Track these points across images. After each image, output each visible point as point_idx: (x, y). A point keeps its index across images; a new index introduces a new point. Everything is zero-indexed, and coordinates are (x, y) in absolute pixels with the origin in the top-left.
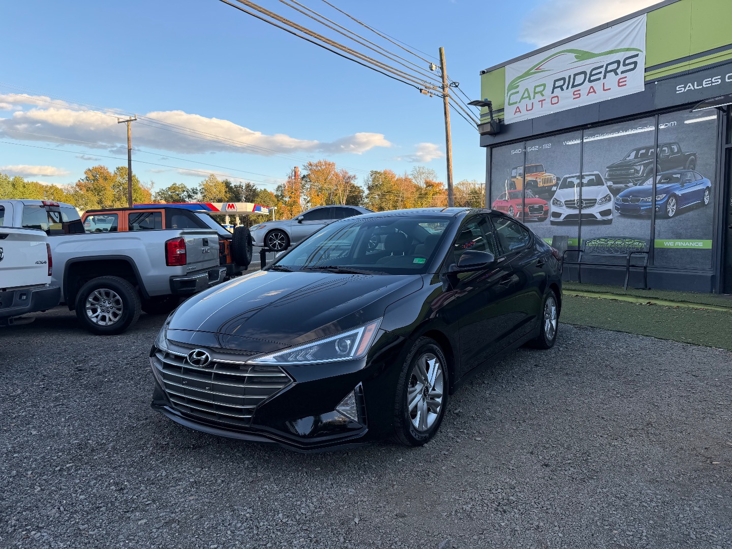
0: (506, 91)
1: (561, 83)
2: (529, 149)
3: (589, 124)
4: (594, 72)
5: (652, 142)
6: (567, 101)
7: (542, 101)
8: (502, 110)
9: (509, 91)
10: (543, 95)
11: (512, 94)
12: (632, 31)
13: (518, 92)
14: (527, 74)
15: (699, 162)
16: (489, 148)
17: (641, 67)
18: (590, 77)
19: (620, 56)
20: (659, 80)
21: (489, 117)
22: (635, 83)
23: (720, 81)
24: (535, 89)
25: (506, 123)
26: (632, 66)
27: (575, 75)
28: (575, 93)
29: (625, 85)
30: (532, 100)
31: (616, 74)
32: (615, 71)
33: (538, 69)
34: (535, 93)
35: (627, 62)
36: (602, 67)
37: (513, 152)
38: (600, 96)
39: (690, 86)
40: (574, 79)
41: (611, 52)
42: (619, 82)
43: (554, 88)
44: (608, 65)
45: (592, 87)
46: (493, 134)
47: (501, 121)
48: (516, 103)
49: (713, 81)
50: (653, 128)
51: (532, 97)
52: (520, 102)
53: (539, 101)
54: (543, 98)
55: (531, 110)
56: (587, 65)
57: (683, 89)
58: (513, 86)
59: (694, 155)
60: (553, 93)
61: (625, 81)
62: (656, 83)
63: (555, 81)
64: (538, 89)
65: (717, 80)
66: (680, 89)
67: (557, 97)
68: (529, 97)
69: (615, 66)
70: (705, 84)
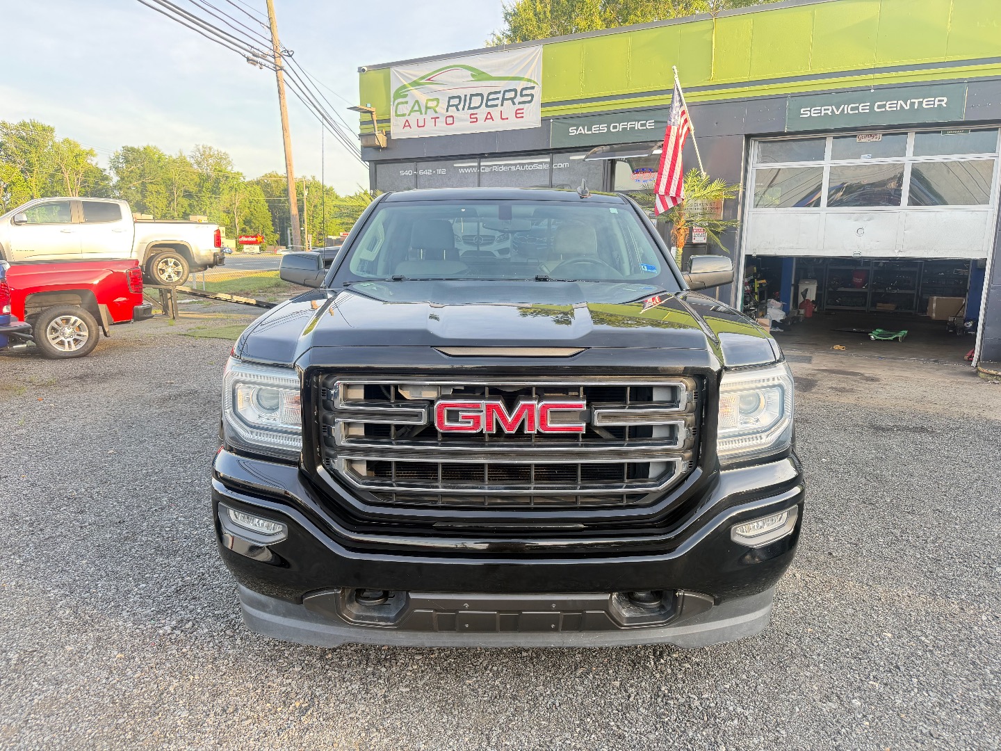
0: (392, 99)
1: (456, 101)
2: (420, 172)
3: (487, 154)
4: (491, 97)
5: (548, 183)
6: (463, 125)
7: (436, 118)
8: (388, 121)
9: (395, 99)
10: (436, 112)
11: (398, 104)
12: (532, 61)
13: (407, 103)
14: (416, 84)
16: (373, 165)
19: (519, 86)
20: (554, 118)
21: (372, 126)
22: (532, 118)
23: (606, 129)
24: (427, 103)
25: (393, 137)
26: (529, 98)
27: (472, 95)
29: (523, 117)
30: (424, 116)
31: (514, 103)
32: (512, 99)
33: (429, 79)
34: (427, 108)
35: (525, 92)
37: (402, 173)
38: (497, 125)
39: (582, 130)
41: (508, 78)
42: (516, 114)
43: (449, 106)
45: (489, 113)
50: (549, 166)
52: (409, 115)
53: (432, 118)
54: (436, 115)
55: (424, 126)
56: (484, 88)
57: (575, 131)
58: (402, 92)
60: (447, 111)
61: (523, 113)
62: (551, 121)
63: (450, 98)
64: (431, 104)
65: (603, 128)
67: (452, 116)
68: (420, 110)
69: (512, 94)
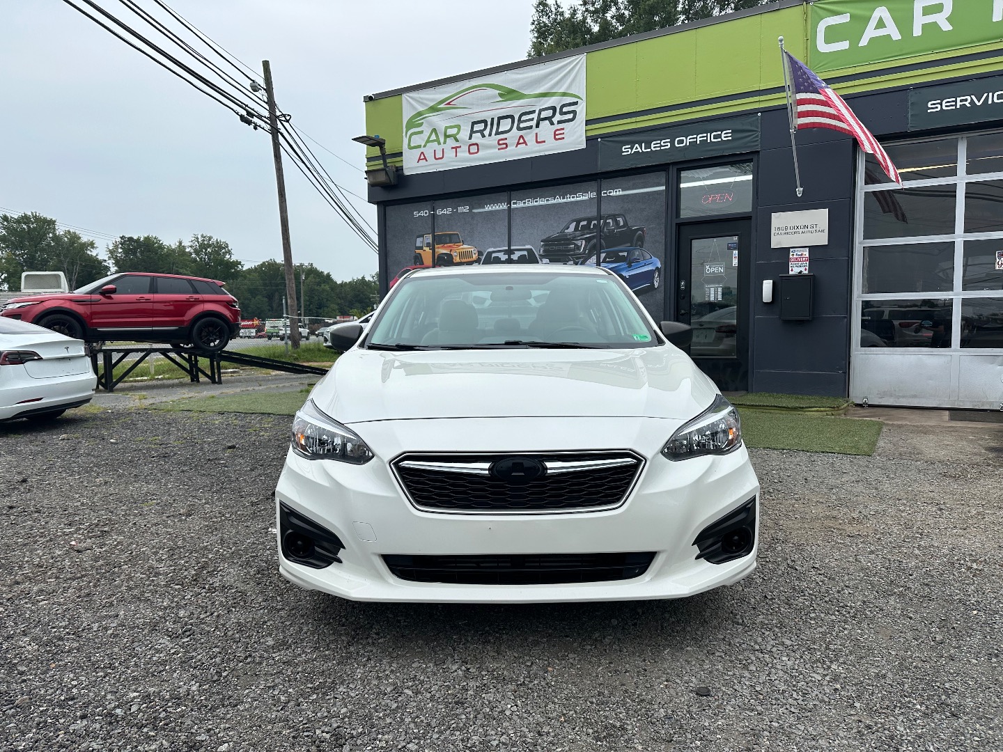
0: (404, 129)
1: (481, 126)
2: (439, 212)
3: (519, 184)
4: (523, 118)
5: (594, 213)
6: (489, 153)
7: (456, 148)
8: (400, 154)
9: (408, 129)
10: (457, 141)
11: (414, 134)
12: (570, 71)
13: (421, 132)
14: (433, 109)
15: (647, 238)
16: (381, 206)
17: (581, 118)
18: (519, 123)
19: (557, 102)
20: (603, 136)
21: (381, 162)
22: (574, 138)
23: (669, 144)
24: (446, 131)
25: (407, 172)
26: (571, 116)
27: (500, 118)
28: (501, 142)
29: (563, 138)
30: (442, 146)
31: (552, 124)
32: (549, 119)
33: (449, 103)
34: (446, 136)
35: (565, 110)
36: (534, 112)
37: (416, 214)
38: (531, 150)
39: (637, 148)
40: (499, 123)
41: (545, 95)
42: (555, 135)
43: (472, 132)
44: (540, 111)
45: (521, 137)
46: (388, 186)
47: (400, 169)
48: (419, 147)
49: (662, 144)
50: (595, 195)
51: (442, 140)
52: (425, 146)
53: (453, 148)
54: (457, 144)
55: (442, 158)
56: (514, 107)
57: (630, 150)
58: (415, 122)
59: (641, 229)
60: (470, 138)
61: (563, 133)
62: (599, 140)
63: (474, 123)
64: (450, 132)
66: (626, 150)
67: (477, 145)
68: (437, 140)
69: (550, 113)
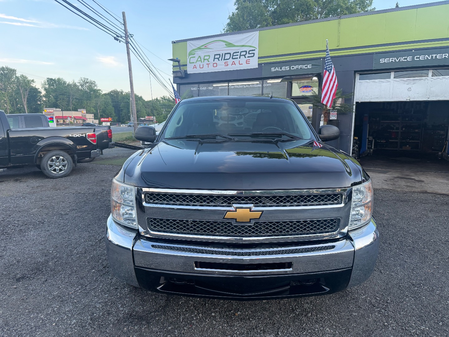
1: (218, 56)
2: (201, 89)
3: (232, 80)
4: (234, 54)
5: (261, 93)
6: (221, 67)
8: (186, 65)
9: (189, 55)
10: (209, 61)
11: (191, 58)
12: (252, 38)
13: (195, 57)
14: (199, 48)
16: (178, 85)
17: (256, 56)
18: (233, 56)
19: (248, 49)
20: (264, 64)
21: (179, 68)
22: (254, 63)
23: (289, 68)
24: (204, 57)
25: (188, 73)
26: (252, 55)
28: (226, 63)
29: (250, 63)
30: (203, 63)
31: (245, 57)
32: (244, 55)
33: (205, 47)
34: (204, 59)
35: (250, 52)
36: (238, 52)
37: (192, 89)
38: (237, 67)
39: (277, 69)
40: (225, 56)
41: (243, 46)
42: (246, 62)
43: (215, 58)
44: (241, 52)
45: (234, 61)
46: (181, 78)
47: (186, 71)
48: (194, 63)
49: (286, 68)
50: (260, 86)
51: (203, 61)
52: (196, 63)
53: (207, 64)
54: (208, 63)
55: (202, 68)
56: (232, 50)
57: (274, 69)
58: (192, 52)
60: (214, 61)
61: (249, 61)
62: (263, 65)
63: (215, 55)
64: (206, 58)
65: (287, 68)
66: (273, 69)
67: (216, 63)
68: (201, 61)
69: (244, 53)
70: (283, 69)
